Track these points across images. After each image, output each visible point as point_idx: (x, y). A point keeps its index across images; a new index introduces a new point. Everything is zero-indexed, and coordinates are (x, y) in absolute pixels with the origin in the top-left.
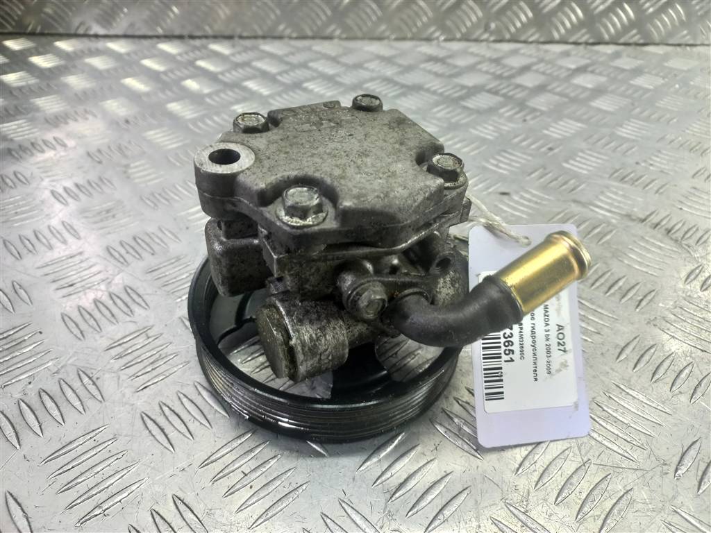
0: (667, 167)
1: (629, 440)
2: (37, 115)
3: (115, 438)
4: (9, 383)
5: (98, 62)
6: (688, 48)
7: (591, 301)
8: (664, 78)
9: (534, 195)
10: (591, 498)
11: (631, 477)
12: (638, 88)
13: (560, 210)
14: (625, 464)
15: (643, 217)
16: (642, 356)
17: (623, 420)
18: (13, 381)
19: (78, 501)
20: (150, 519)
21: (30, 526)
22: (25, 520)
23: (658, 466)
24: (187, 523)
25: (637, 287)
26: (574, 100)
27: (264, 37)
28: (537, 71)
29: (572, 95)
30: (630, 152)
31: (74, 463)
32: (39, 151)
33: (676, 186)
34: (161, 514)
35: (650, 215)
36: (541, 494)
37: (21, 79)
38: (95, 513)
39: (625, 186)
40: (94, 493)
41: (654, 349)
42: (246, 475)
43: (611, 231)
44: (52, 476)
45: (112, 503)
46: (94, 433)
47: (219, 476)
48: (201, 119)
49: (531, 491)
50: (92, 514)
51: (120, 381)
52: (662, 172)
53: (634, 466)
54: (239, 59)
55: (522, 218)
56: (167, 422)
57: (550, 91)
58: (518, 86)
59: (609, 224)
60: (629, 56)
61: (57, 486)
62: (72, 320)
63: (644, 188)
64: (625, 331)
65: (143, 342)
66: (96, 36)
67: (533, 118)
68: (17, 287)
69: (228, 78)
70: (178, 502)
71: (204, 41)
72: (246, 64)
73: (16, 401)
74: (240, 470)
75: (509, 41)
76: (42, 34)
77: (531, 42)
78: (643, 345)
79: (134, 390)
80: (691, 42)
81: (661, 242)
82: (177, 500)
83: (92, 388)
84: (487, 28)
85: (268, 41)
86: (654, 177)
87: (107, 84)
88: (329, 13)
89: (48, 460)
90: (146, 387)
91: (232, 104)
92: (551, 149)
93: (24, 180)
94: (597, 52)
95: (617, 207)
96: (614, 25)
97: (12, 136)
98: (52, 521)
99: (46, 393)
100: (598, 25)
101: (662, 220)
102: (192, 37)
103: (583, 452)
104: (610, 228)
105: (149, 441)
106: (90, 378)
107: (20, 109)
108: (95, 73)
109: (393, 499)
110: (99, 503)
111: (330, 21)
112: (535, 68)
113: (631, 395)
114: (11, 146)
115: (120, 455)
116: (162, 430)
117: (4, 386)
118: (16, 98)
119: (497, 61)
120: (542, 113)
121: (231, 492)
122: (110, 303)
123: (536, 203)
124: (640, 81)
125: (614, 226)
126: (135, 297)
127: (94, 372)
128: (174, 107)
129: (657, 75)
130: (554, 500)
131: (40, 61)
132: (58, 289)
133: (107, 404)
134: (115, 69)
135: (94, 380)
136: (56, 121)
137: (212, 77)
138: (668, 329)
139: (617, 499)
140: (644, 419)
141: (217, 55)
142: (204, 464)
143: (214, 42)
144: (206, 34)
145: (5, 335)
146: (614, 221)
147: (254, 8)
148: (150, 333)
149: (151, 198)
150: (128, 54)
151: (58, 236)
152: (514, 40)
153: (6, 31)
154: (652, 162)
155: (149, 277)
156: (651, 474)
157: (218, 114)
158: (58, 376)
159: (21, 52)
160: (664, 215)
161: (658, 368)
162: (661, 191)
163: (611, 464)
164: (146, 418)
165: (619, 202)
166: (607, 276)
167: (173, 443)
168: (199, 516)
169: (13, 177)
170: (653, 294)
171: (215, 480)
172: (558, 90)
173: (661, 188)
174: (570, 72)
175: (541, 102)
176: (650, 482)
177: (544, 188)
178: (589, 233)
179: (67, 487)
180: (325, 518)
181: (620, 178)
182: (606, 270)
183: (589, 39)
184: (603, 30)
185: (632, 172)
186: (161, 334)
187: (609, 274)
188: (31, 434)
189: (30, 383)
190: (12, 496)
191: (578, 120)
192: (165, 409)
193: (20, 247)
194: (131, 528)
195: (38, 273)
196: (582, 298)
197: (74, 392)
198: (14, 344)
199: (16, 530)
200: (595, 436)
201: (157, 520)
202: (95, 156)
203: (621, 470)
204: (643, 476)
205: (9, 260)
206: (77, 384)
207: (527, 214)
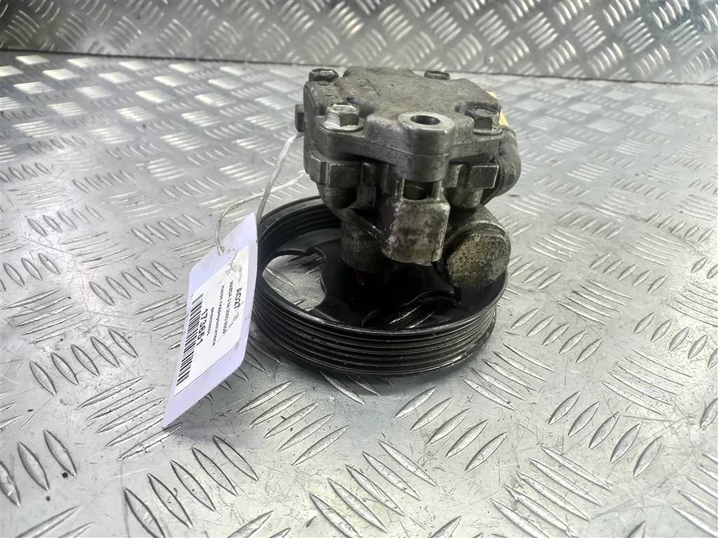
0: (665, 179)
1: (653, 397)
2: (54, 117)
3: (151, 388)
4: (42, 339)
5: (112, 78)
6: (673, 86)
7: (604, 284)
8: (653, 108)
9: (542, 198)
10: (624, 443)
11: (658, 428)
12: (630, 116)
13: (568, 210)
14: (653, 416)
15: (647, 218)
16: (658, 329)
17: (646, 380)
18: (45, 338)
19: (119, 439)
20: (192, 456)
21: (71, 460)
22: (66, 455)
23: (683, 418)
24: (229, 460)
25: (647, 274)
26: (572, 123)
27: (273, 63)
28: (535, 99)
29: (570, 118)
30: (629, 165)
32: (59, 147)
33: (675, 193)
34: (202, 452)
35: (654, 216)
36: (576, 440)
37: (37, 87)
38: (137, 450)
39: (627, 192)
40: (134, 433)
41: (669, 323)
42: (285, 419)
43: (618, 228)
44: (89, 419)
45: (152, 442)
46: (130, 383)
47: (258, 420)
48: (217, 127)
49: (565, 436)
50: (133, 451)
51: (153, 340)
52: (660, 182)
53: (660, 418)
54: (249, 79)
55: (533, 215)
57: (549, 115)
58: (518, 110)
59: (615, 223)
60: (618, 90)
61: (96, 427)
62: (101, 288)
63: (645, 195)
64: (640, 309)
65: (173, 308)
66: (109, 56)
67: (535, 136)
68: (44, 259)
69: (240, 94)
71: (215, 64)
72: (260, 84)
73: (49, 355)
74: (279, 415)
75: (506, 74)
76: (55, 53)
77: (528, 76)
78: (659, 320)
79: (166, 347)
80: (676, 81)
81: (666, 238)
82: (218, 440)
83: (124, 345)
84: (486, 62)
85: (277, 66)
86: (653, 186)
87: (122, 95)
88: (337, 42)
89: (84, 405)
90: (178, 346)
91: (247, 116)
92: (554, 161)
93: (45, 170)
94: (590, 86)
95: (620, 209)
96: (605, 63)
97: (31, 134)
98: (94, 456)
99: (79, 348)
100: (589, 62)
101: (664, 221)
102: (202, 60)
103: (611, 405)
104: (616, 226)
106: (122, 337)
107: (38, 112)
108: (108, 86)
109: (432, 441)
110: (139, 442)
111: (338, 49)
112: (533, 96)
113: (652, 361)
114: (30, 142)
115: (158, 402)
117: (36, 342)
118: (34, 103)
120: (543, 132)
121: (272, 433)
122: (137, 275)
123: (545, 204)
124: (631, 110)
125: (619, 224)
126: (161, 269)
127: (126, 332)
128: (188, 116)
129: (647, 105)
130: (588, 445)
131: (56, 75)
132: (84, 262)
133: (141, 358)
134: (129, 83)
135: (126, 338)
136: (73, 124)
137: (225, 93)
138: (681, 308)
139: (648, 444)
140: (665, 380)
141: (228, 75)
142: (243, 410)
143: (225, 65)
144: (217, 58)
145: (34, 299)
146: (619, 220)
147: (265, 35)
148: (180, 300)
149: (173, 190)
150: (141, 71)
151: (81, 217)
152: (511, 73)
153: (20, 48)
154: (650, 174)
155: (175, 254)
156: (678, 424)
157: (233, 123)
158: (89, 335)
159: (35, 66)
160: (666, 216)
161: (674, 339)
162: (661, 197)
163: (639, 416)
165: (623, 205)
166: (618, 264)
168: (241, 454)
169: (33, 167)
170: (663, 279)
171: (254, 423)
172: (557, 114)
173: (661, 195)
174: (566, 101)
175: (541, 124)
176: (678, 431)
177: (551, 192)
178: (597, 229)
179: (107, 428)
180: (367, 457)
181: (622, 186)
182: (617, 259)
183: (581, 75)
184: (594, 67)
185: (633, 181)
187: (620, 262)
188: (66, 382)
189: (62, 340)
190: (52, 435)
191: (577, 138)
193: (44, 225)
194: (174, 464)
195: (64, 248)
196: (597, 282)
197: (107, 348)
198: (43, 307)
199: (57, 464)
200: (621, 393)
201: (199, 457)
202: (114, 154)
203: (649, 421)
204: (670, 426)
205: (35, 236)
206: (109, 342)
207: (537, 212)
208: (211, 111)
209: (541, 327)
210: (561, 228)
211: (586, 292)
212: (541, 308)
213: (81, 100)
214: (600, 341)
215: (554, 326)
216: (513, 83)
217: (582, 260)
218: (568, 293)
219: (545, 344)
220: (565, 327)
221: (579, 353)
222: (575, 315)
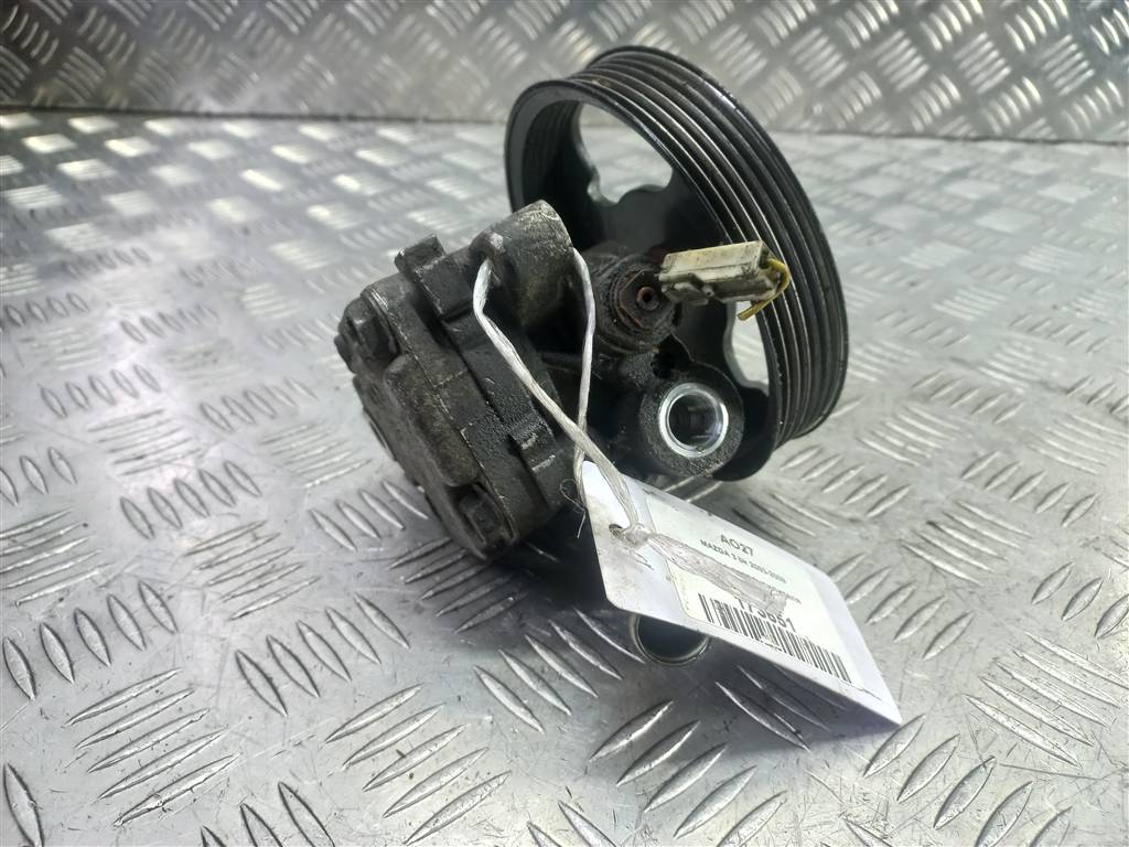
0: (1104, 314)
1: (1061, 728)
2: (110, 217)
3: (190, 690)
4: (29, 598)
5: (208, 150)
7: (986, 508)
8: (1092, 188)
9: (888, 350)
10: (999, 819)
11: (1068, 790)
12: (1052, 202)
13: (928, 372)
14: (1057, 766)
15: (1069, 386)
16: (1077, 596)
17: (1049, 695)
18: (35, 596)
19: (122, 786)
20: (240, 820)
21: (39, 822)
22: (32, 810)
23: (1114, 773)
24: (300, 828)
25: (1063, 490)
26: (948, 216)
27: (462, 121)
28: (889, 175)
29: (946, 208)
30: (1041, 291)
31: (122, 725)
32: (108, 266)
33: (1120, 341)
34: (258, 812)
35: (1081, 382)
36: (911, 809)
37: (92, 169)
38: (149, 807)
39: (1035, 339)
40: (150, 773)
41: (1098, 586)
42: (403, 756)
43: (1015, 405)
44: (82, 745)
45: (177, 791)
46: (157, 680)
47: (359, 755)
48: (361, 230)
49: (892, 802)
50: (143, 808)
51: (207, 603)
52: (1095, 320)
53: (1071, 770)
54: (423, 149)
56: (278, 668)
57: (909, 203)
58: (858, 195)
59: (1011, 394)
60: (1033, 157)
61: (89, 761)
62: (137, 509)
63: (1068, 343)
64: (1046, 557)
65: (247, 545)
66: (209, 116)
67: (883, 240)
68: (56, 456)
69: (406, 174)
70: (287, 794)
71: (371, 125)
72: (436, 157)
73: (36, 627)
74: (393, 749)
75: (843, 132)
76: (129, 112)
78: (1078, 579)
79: (226, 616)
81: (1101, 423)
82: (286, 793)
83: (158, 610)
84: (808, 113)
85: (468, 126)
86: (1081, 328)
87: (219, 179)
89: (76, 719)
90: (246, 614)
91: (409, 210)
92: (913, 284)
93: (81, 306)
94: (983, 151)
95: (1025, 371)
96: (1009, 111)
97: (69, 245)
98: (76, 815)
99: (85, 615)
100: (984, 111)
101: (1100, 392)
102: (352, 118)
103: (981, 745)
104: (1013, 401)
105: (245, 696)
106: (158, 596)
107: (86, 209)
108: (201, 164)
109: (653, 806)
110: (156, 790)
112: (885, 170)
113: (1061, 657)
114: (67, 259)
115: (197, 717)
116: (269, 680)
117: (20, 603)
118: (82, 194)
119: (825, 160)
120: (898, 232)
121: (377, 781)
122: (198, 487)
123: (892, 361)
124: (1052, 192)
125: (1019, 397)
126: (239, 477)
127: (165, 587)
128: (321, 212)
129: (1080, 184)
130: (933, 820)
131: (124, 148)
132: (118, 462)
133: (182, 636)
134: (233, 160)
135: (165, 598)
136: (137, 226)
137: (380, 173)
138: (1121, 556)
139: (1045, 823)
140: (1084, 696)
141: (389, 143)
142: (336, 736)
143: (387, 127)
144: (374, 114)
145: (30, 527)
146: (1019, 390)
147: (449, 77)
148: (260, 532)
149: (276, 336)
150: (254, 140)
151: (126, 385)
152: (851, 130)
153: (76, 106)
154: (1078, 306)
155: (264, 450)
156: (1103, 784)
157: (386, 223)
158: (106, 592)
159: (95, 135)
160: (1103, 383)
161: (1106, 615)
162: (1096, 348)
163: (1031, 766)
164: (243, 661)
165: (1027, 362)
166: (1011, 472)
167: (285, 700)
168: (321, 820)
169: (65, 301)
170: (1091, 501)
171: (351, 761)
172: (923, 200)
173: (1096, 343)
174: (940, 177)
175: (896, 217)
176: (1102, 798)
177: (905, 339)
178: (980, 406)
179: (106, 763)
180: (535, 832)
181: (1027, 328)
182: (1009, 463)
183: (969, 132)
184: (992, 119)
185: (1047, 319)
186: (278, 535)
187: (1015, 468)
188: (56, 677)
190: (15, 772)
191: (955, 243)
192: (277, 647)
193: (65, 399)
194: (207, 834)
195: (91, 438)
196: (972, 504)
197: (131, 616)
198: (43, 540)
199: (16, 827)
200: (1001, 719)
201: (250, 822)
202: (192, 276)
203: (1050, 777)
204: (1089, 788)
205: (48, 418)
206: (136, 605)
207: (877, 376)
208: (354, 202)
209: (867, 588)
210: (917, 404)
211: (952, 523)
212: (869, 552)
213: (153, 187)
214: (970, 616)
215: (890, 587)
216: (852, 149)
217: (948, 462)
218: (920, 525)
219: (871, 621)
220: (909, 590)
221: (930, 638)
222: (929, 567)
